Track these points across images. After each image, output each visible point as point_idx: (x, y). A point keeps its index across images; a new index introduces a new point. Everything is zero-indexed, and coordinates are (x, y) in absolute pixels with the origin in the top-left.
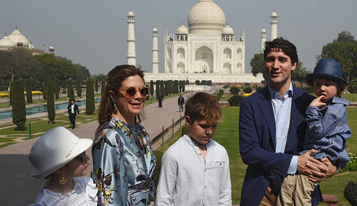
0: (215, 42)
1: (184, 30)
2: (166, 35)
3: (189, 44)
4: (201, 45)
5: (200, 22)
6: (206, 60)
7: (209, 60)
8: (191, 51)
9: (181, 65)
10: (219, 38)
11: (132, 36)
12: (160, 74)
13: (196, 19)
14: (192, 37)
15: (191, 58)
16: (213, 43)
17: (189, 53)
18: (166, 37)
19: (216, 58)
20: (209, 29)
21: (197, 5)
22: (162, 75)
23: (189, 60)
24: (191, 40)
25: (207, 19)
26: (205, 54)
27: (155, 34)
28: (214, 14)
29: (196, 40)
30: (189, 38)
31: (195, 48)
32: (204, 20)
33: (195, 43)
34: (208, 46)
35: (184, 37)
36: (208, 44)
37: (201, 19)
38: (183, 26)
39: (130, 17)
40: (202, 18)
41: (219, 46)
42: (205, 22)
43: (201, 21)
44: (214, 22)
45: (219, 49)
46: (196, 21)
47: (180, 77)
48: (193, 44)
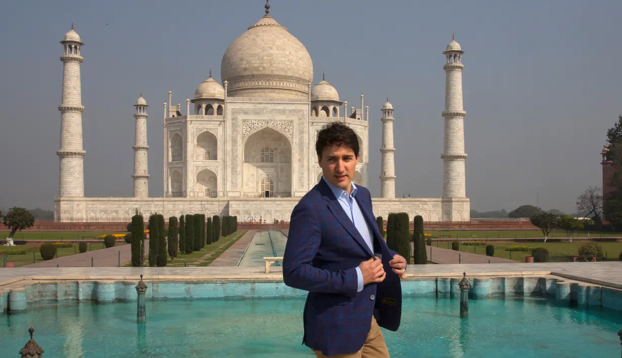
0: (295, 119)
1: (215, 89)
2: (168, 103)
3: (229, 123)
4: (260, 126)
5: (255, 73)
6: (272, 164)
7: (279, 165)
8: (234, 141)
9: (208, 178)
10: (306, 108)
11: (74, 97)
12: (151, 199)
13: (243, 66)
14: (237, 106)
15: (234, 158)
16: (292, 122)
17: (229, 147)
18: (168, 108)
19: (299, 160)
20: (276, 91)
21: (246, 34)
22: (156, 203)
23: (229, 163)
24: (234, 112)
25: (271, 65)
26: (267, 149)
27: (140, 112)
28: (288, 53)
29: (246, 113)
30: (229, 107)
31: (244, 132)
32: (264, 68)
33: (244, 121)
34: (279, 129)
35: (215, 106)
36: (279, 122)
37: (257, 65)
38: (211, 79)
39: (68, 44)
40: (258, 62)
41: (306, 129)
42: (267, 72)
43: (257, 69)
44: (289, 74)
45: (306, 136)
46: (245, 69)
47: (206, 209)
48: (240, 122)
